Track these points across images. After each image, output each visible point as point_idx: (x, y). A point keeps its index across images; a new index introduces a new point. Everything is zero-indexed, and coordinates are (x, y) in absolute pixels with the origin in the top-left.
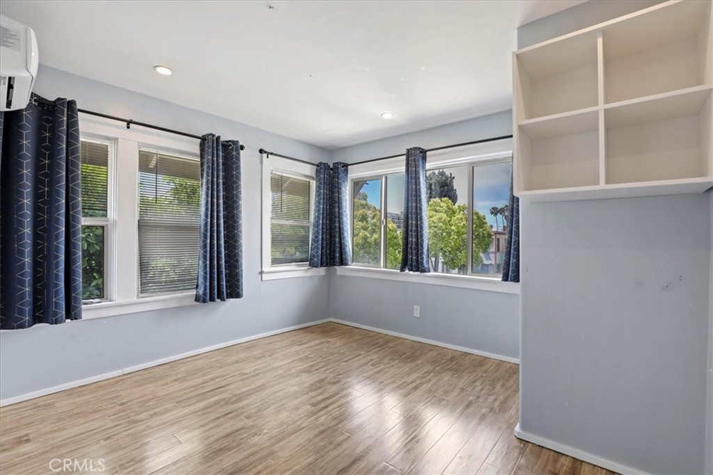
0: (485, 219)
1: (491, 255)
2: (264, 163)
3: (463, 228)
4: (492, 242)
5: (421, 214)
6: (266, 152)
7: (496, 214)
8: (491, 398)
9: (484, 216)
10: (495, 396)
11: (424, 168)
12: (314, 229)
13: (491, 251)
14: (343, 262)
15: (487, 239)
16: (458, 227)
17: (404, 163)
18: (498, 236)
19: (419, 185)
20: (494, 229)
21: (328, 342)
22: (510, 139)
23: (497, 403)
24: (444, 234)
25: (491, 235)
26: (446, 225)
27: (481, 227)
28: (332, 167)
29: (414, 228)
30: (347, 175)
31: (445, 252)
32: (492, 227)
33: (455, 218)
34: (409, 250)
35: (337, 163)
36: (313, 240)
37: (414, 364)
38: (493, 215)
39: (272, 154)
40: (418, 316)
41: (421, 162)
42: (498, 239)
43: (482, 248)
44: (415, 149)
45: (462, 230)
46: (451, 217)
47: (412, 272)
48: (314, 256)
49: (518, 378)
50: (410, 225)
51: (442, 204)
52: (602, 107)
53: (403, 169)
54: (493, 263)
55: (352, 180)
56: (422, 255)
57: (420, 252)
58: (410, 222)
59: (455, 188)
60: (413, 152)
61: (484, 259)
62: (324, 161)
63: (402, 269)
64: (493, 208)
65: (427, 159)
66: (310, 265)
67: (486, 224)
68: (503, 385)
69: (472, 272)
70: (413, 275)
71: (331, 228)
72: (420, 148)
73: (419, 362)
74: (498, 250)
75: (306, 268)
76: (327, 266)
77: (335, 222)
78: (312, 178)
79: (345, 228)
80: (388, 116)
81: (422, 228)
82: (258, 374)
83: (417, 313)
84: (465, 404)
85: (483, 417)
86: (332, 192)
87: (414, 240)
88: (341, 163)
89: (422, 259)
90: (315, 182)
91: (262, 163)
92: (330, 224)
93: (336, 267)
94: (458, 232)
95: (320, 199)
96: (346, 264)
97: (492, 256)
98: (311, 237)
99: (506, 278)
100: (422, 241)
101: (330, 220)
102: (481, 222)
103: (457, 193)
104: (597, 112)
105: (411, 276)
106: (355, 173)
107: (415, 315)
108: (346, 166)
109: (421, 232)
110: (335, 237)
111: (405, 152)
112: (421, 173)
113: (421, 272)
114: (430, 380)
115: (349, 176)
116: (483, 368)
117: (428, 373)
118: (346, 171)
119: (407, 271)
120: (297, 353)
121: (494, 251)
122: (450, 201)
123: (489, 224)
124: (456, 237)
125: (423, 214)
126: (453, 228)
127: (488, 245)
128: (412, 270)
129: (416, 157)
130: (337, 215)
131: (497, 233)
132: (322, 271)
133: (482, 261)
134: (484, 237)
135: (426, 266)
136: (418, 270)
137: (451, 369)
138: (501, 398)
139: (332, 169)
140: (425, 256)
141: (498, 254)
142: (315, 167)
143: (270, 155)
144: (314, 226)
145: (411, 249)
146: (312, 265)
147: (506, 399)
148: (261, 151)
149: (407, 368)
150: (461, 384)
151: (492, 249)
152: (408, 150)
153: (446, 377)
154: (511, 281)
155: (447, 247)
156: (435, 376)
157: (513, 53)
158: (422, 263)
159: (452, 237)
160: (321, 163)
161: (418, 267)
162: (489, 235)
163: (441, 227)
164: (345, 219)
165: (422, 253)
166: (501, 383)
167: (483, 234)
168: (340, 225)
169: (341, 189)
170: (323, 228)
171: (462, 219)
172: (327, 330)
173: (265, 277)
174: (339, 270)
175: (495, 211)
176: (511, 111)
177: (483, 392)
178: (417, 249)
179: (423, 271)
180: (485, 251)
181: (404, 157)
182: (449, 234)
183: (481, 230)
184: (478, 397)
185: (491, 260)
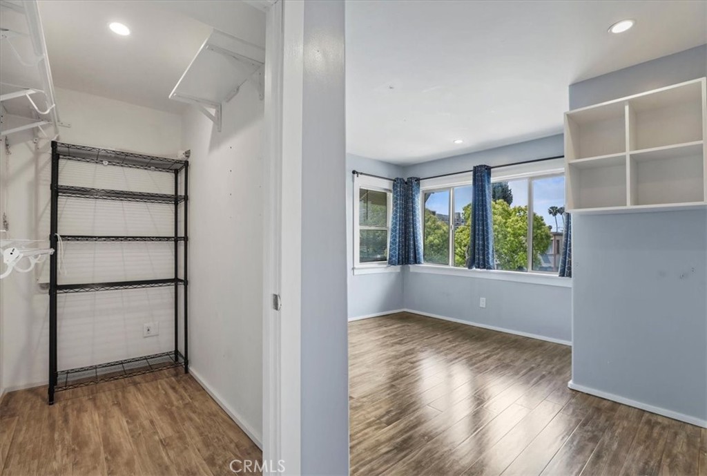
0: (542, 220)
1: (549, 257)
2: (355, 181)
3: (519, 229)
4: (551, 244)
5: (487, 221)
6: (357, 173)
7: (555, 215)
8: (550, 367)
9: (541, 217)
10: (553, 365)
11: (489, 182)
12: (392, 234)
13: (550, 253)
14: (416, 261)
15: (545, 241)
16: (514, 230)
17: (471, 177)
18: (557, 238)
19: (485, 196)
20: (553, 230)
21: (408, 326)
22: (562, 159)
23: (554, 370)
24: (500, 236)
25: (550, 237)
26: (502, 227)
27: (540, 229)
28: (406, 180)
29: (481, 233)
30: (419, 188)
31: (501, 254)
32: (550, 227)
33: (511, 220)
34: (476, 251)
35: (411, 178)
36: (391, 242)
37: (483, 343)
38: (551, 215)
39: (361, 174)
40: (484, 306)
41: (486, 178)
42: (558, 241)
43: (539, 249)
44: (481, 166)
45: (519, 232)
46: (506, 219)
47: (479, 270)
48: (392, 256)
49: (571, 357)
50: (477, 230)
51: (497, 206)
52: (628, 152)
53: (471, 182)
54: (553, 266)
55: (423, 191)
56: (488, 255)
57: (486, 252)
58: (477, 227)
59: (509, 189)
60: (479, 169)
61: (542, 261)
62: (399, 177)
63: (470, 267)
64: (552, 208)
65: (492, 175)
66: (389, 263)
67: (544, 225)
68: (560, 359)
69: (532, 269)
70: (480, 272)
71: (406, 233)
72: (485, 166)
73: (487, 342)
74: (558, 252)
75: (385, 266)
76: (402, 264)
77: (409, 227)
78: (390, 191)
79: (418, 233)
80: (459, 142)
81: (487, 232)
82: (362, 344)
83: (483, 303)
84: (528, 368)
85: (543, 377)
86: (406, 202)
87: (481, 242)
88: (414, 178)
89: (488, 258)
90: (391, 194)
91: (353, 181)
92: (405, 229)
93: (410, 265)
94: (514, 234)
95: (397, 208)
96: (419, 263)
97: (551, 258)
98: (389, 240)
99: (562, 274)
100: (488, 243)
101: (405, 226)
102: (538, 222)
103: (512, 193)
104: (625, 156)
105: (477, 272)
106: (426, 186)
107: (481, 306)
108: (418, 180)
109: (487, 236)
110: (409, 240)
111: (472, 169)
112: (487, 186)
113: (487, 269)
114: (498, 353)
115: (421, 188)
116: (543, 348)
117: (497, 349)
118: (419, 184)
119: (474, 269)
120: (386, 332)
121: (553, 253)
122: (505, 203)
123: (547, 225)
124: (512, 239)
125: (489, 221)
126: (509, 230)
127: (546, 247)
128: (479, 267)
129: (481, 174)
130: (411, 221)
131: (556, 234)
132: (398, 268)
133: (540, 263)
134: (542, 239)
135: (491, 264)
136: (484, 268)
137: (514, 347)
138: (558, 367)
139: (406, 183)
140: (490, 256)
141: (557, 256)
142: (392, 182)
143: (359, 175)
144: (392, 231)
145: (478, 249)
146: (391, 263)
147: (562, 368)
148: (354, 172)
149: (478, 345)
150: (524, 357)
151: (551, 251)
152: (475, 167)
153: (511, 352)
154: (567, 276)
155: (502, 248)
156: (501, 351)
157: (565, 113)
158: (488, 262)
159: (508, 239)
160: (397, 179)
161: (485, 265)
162: (548, 237)
163: (496, 229)
164: (418, 225)
165: (488, 253)
166: (558, 358)
167: (541, 235)
168: (414, 231)
169: (414, 199)
170: (399, 233)
171: (517, 221)
172: (404, 317)
173: (356, 272)
174: (413, 268)
175: (554, 211)
176: (563, 134)
177: (543, 363)
178: (484, 250)
179: (490, 268)
180: (543, 253)
181: (472, 172)
182: (505, 237)
183: (539, 231)
184: (539, 365)
185: (549, 262)
